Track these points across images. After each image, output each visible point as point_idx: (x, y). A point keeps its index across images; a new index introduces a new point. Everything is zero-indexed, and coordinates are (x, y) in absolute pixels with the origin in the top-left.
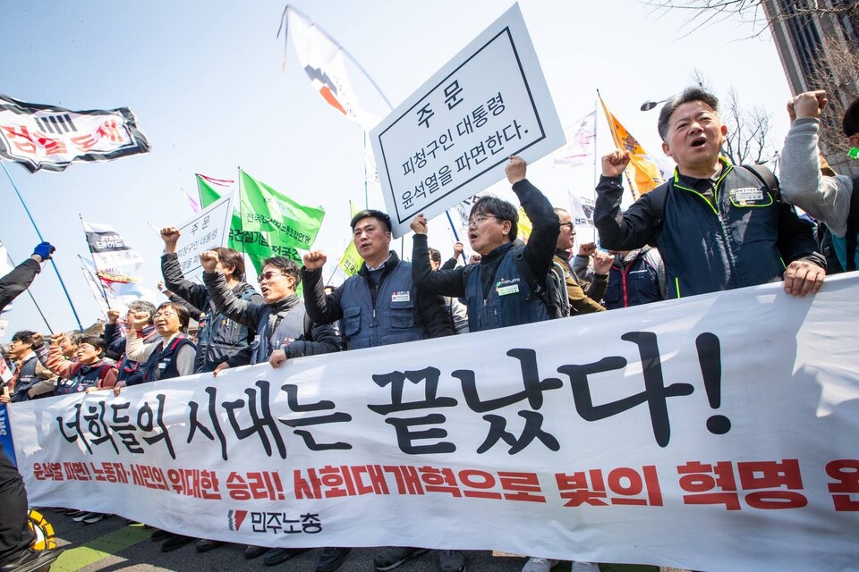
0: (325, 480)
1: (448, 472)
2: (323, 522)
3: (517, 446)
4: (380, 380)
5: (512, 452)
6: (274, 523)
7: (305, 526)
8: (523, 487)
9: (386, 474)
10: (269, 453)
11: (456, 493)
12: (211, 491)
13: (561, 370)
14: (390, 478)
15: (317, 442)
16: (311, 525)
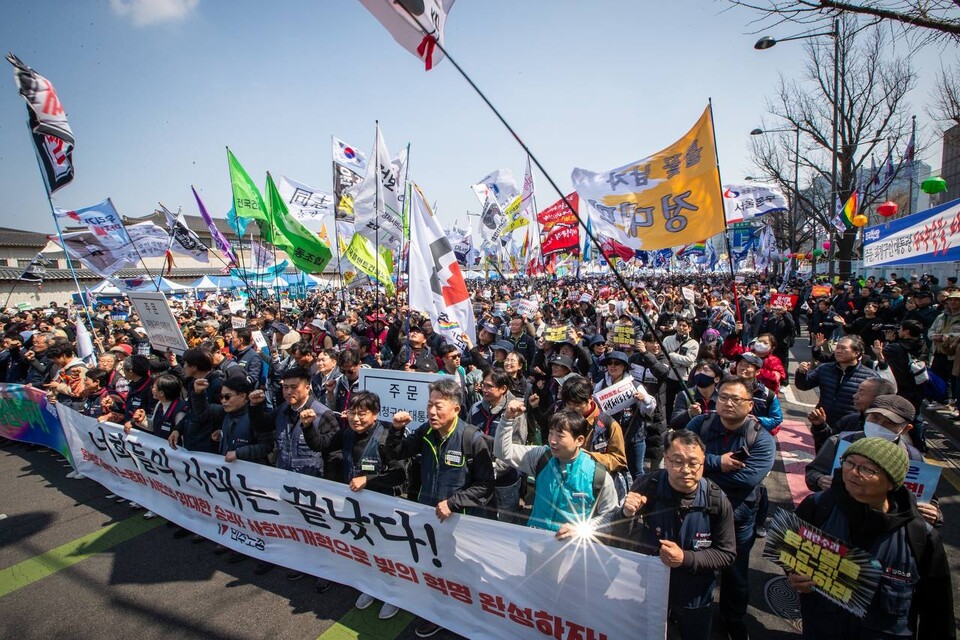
0: (265, 528)
1: (328, 538)
2: (266, 546)
3: (357, 537)
4: (289, 489)
5: (355, 539)
6: (242, 538)
7: (257, 545)
8: (362, 557)
9: (298, 532)
10: (234, 505)
11: (333, 551)
12: (206, 510)
13: (370, 514)
14: (300, 534)
15: (260, 508)
16: (260, 545)
